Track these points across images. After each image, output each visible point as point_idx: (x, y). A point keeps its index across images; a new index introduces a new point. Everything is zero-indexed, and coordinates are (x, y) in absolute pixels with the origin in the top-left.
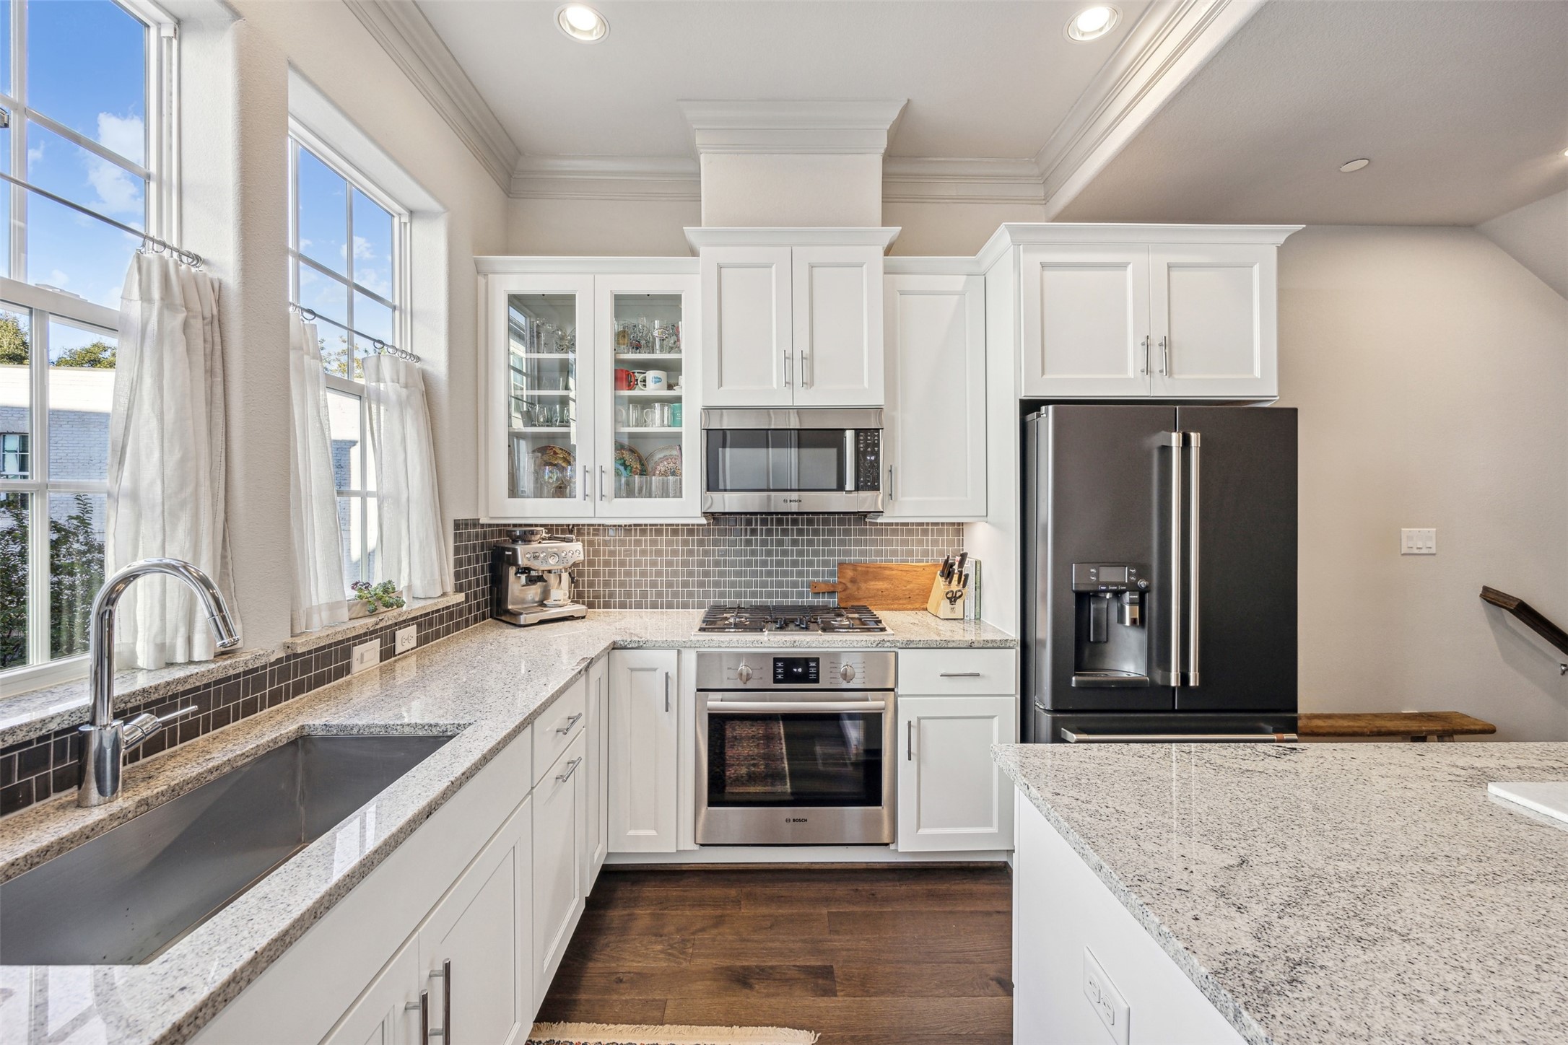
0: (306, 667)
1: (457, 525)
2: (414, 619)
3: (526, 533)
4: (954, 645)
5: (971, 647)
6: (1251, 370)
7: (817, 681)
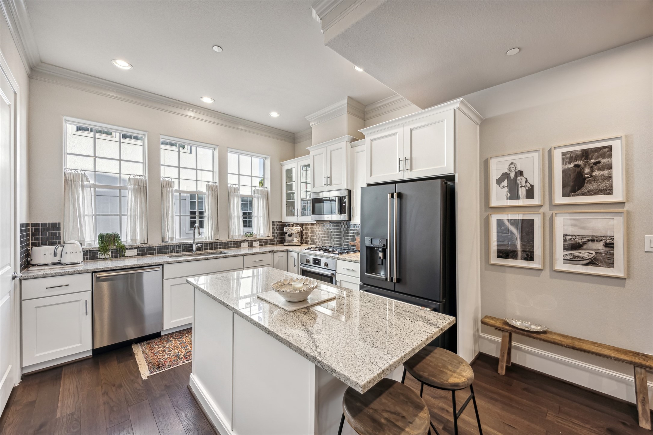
0: (235, 244)
1: (273, 222)
2: (259, 240)
3: (288, 225)
4: (348, 260)
5: (351, 261)
6: (444, 164)
7: (320, 265)
